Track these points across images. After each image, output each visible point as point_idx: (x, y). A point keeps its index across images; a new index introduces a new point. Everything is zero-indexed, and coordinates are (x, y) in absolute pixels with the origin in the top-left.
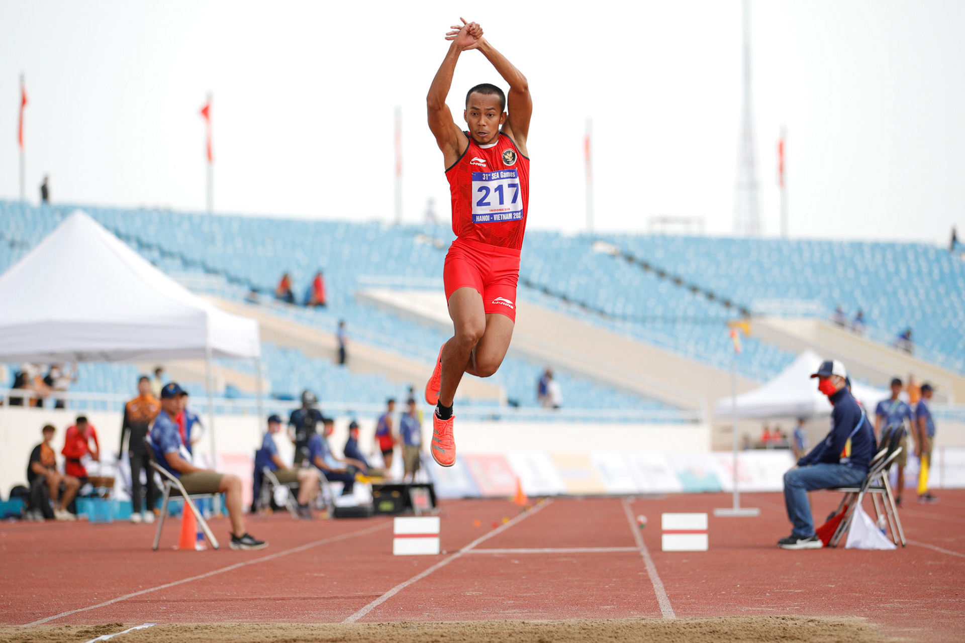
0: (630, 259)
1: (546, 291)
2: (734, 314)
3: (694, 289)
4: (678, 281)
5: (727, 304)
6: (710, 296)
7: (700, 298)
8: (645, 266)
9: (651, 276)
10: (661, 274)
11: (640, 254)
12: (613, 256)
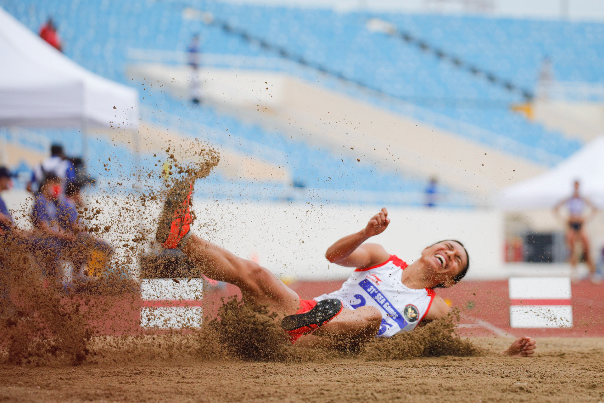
0: (407, 38)
1: (322, 69)
2: (516, 98)
3: (474, 71)
4: (457, 62)
5: (509, 86)
6: (491, 78)
7: (481, 81)
8: (423, 46)
9: (429, 57)
10: (440, 55)
11: (417, 33)
12: (388, 35)
